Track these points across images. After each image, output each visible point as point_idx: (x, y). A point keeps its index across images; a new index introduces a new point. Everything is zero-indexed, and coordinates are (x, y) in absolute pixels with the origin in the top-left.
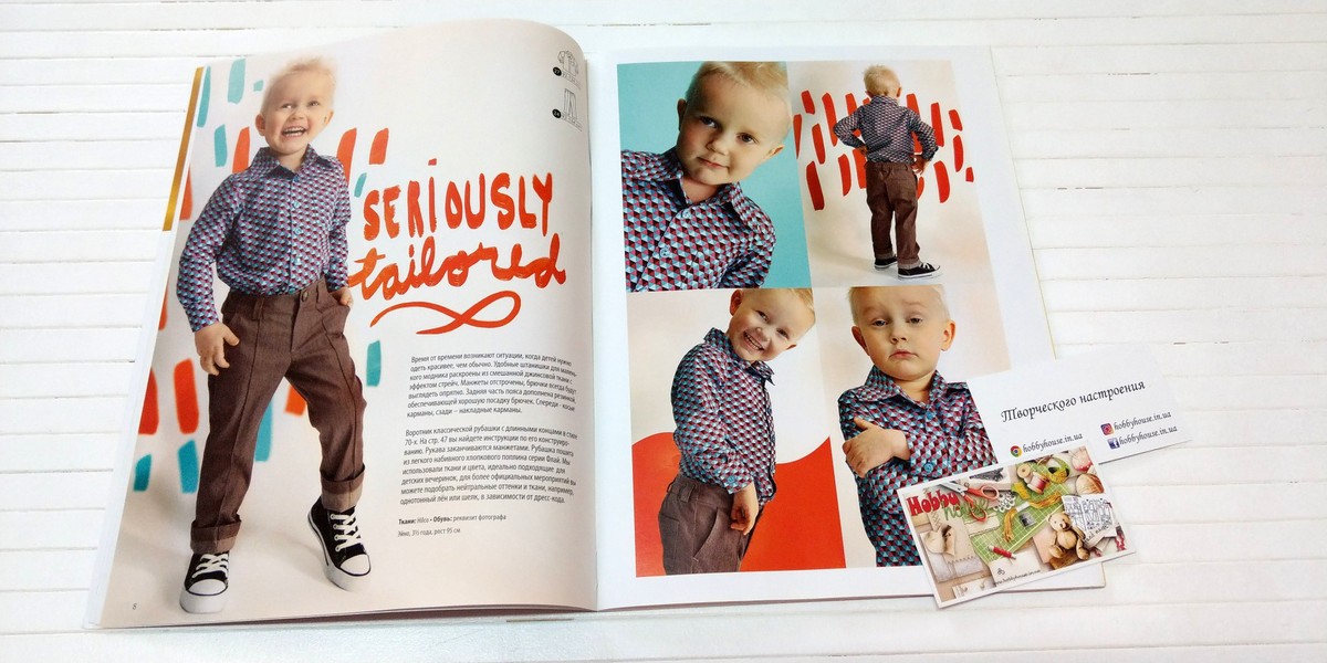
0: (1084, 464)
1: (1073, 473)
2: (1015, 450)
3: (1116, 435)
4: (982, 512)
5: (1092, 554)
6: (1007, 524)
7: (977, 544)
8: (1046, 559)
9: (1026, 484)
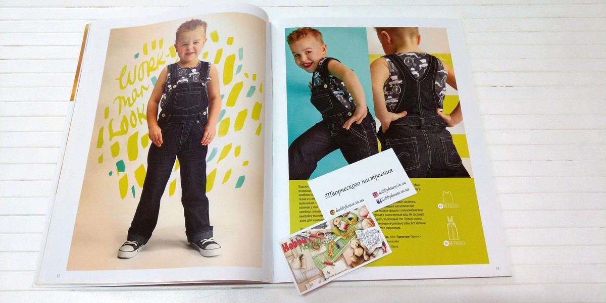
0: (365, 214)
1: (360, 219)
2: (332, 212)
3: (380, 197)
4: (318, 245)
5: (371, 257)
6: (330, 249)
7: (317, 261)
8: (349, 263)
9: (338, 228)
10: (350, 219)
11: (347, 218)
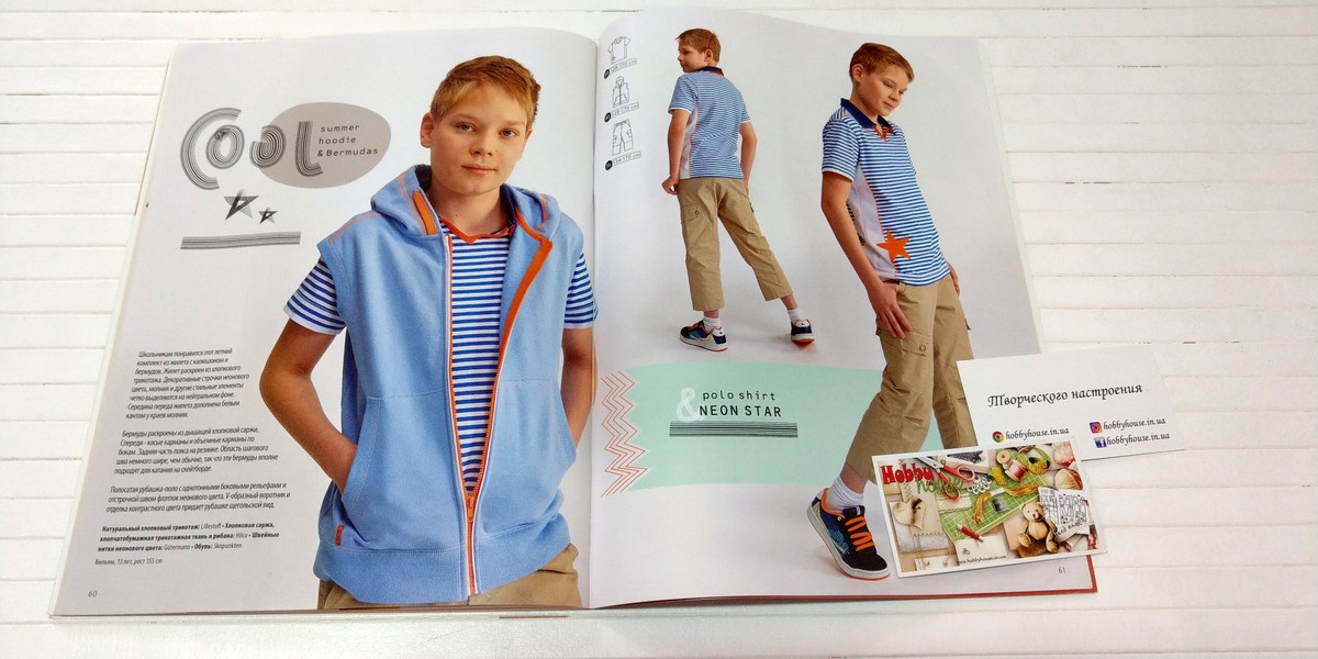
0: (1066, 459)
1: (1054, 466)
2: (997, 436)
3: (1104, 434)
4: (955, 491)
6: (979, 507)
7: (946, 521)
9: (1003, 470)
10: (1033, 460)
11: (1026, 457)
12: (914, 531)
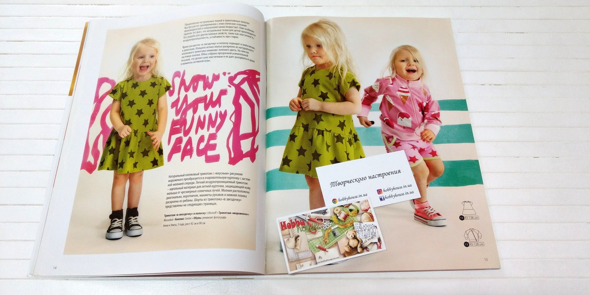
0: (366, 208)
1: (360, 212)
2: (334, 201)
3: (384, 194)
4: (315, 229)
5: (365, 250)
6: (326, 235)
7: (311, 244)
8: (342, 252)
9: (337, 217)
10: (351, 210)
11: (348, 209)
12: (296, 251)
